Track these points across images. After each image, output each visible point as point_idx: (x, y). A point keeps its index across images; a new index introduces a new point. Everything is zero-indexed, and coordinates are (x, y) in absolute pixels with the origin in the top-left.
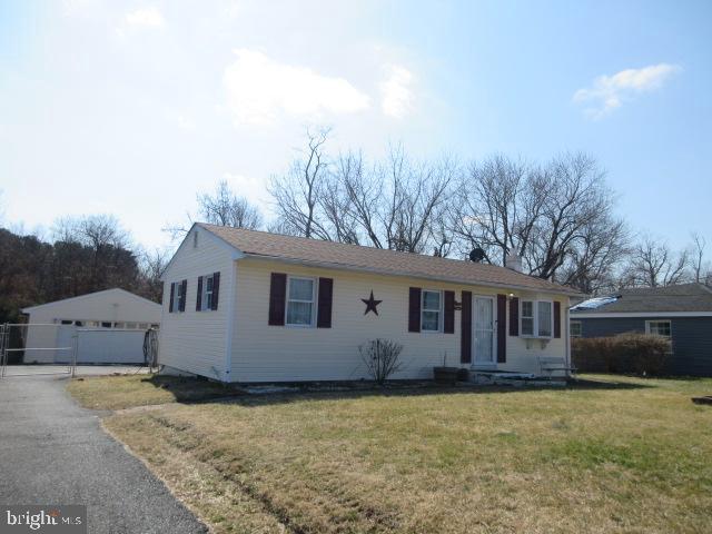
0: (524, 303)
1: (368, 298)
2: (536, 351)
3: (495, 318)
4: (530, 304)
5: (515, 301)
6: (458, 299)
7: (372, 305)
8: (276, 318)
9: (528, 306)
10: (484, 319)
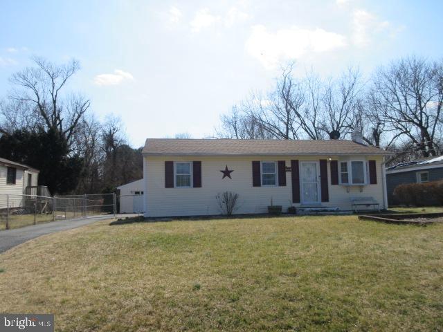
0: (342, 164)
1: (224, 169)
2: (355, 193)
3: (319, 174)
4: (346, 164)
5: (334, 164)
6: (288, 165)
7: (227, 173)
8: (169, 184)
9: (344, 165)
10: (309, 175)
